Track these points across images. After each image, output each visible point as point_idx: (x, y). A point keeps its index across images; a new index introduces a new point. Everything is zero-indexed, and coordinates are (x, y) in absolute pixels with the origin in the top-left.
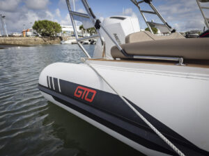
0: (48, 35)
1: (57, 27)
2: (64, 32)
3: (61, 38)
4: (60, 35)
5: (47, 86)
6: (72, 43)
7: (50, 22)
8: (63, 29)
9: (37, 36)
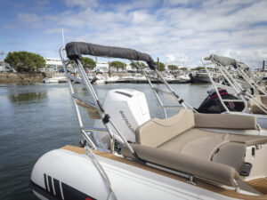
0: (27, 71)
1: (39, 61)
2: (49, 66)
3: (44, 75)
4: (43, 70)
5: (44, 187)
6: (60, 82)
7: (29, 54)
8: (48, 63)
9: (11, 71)
